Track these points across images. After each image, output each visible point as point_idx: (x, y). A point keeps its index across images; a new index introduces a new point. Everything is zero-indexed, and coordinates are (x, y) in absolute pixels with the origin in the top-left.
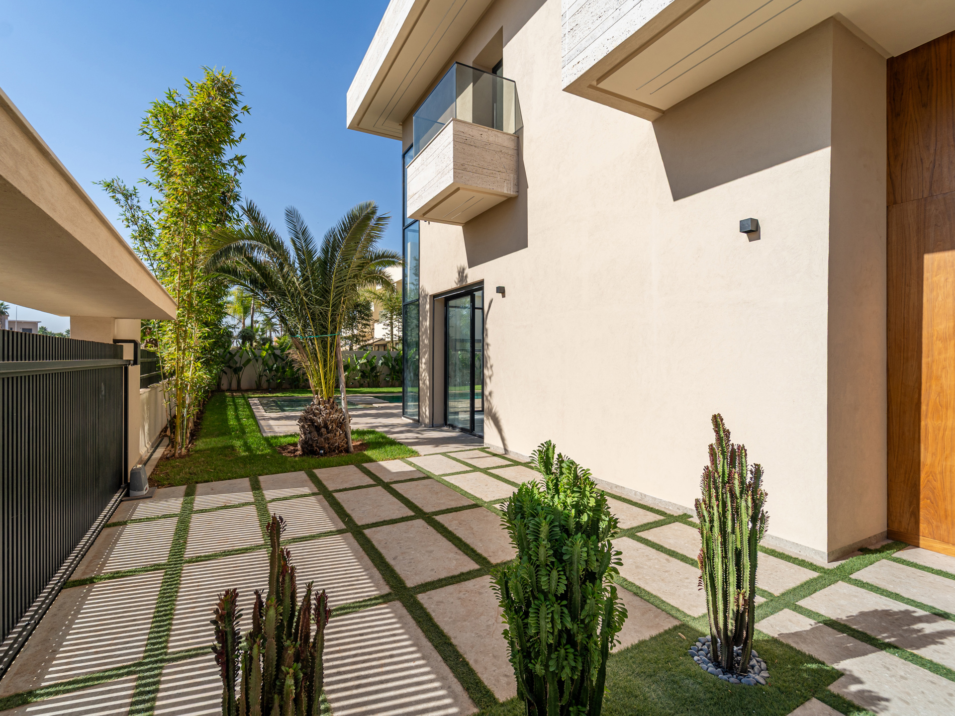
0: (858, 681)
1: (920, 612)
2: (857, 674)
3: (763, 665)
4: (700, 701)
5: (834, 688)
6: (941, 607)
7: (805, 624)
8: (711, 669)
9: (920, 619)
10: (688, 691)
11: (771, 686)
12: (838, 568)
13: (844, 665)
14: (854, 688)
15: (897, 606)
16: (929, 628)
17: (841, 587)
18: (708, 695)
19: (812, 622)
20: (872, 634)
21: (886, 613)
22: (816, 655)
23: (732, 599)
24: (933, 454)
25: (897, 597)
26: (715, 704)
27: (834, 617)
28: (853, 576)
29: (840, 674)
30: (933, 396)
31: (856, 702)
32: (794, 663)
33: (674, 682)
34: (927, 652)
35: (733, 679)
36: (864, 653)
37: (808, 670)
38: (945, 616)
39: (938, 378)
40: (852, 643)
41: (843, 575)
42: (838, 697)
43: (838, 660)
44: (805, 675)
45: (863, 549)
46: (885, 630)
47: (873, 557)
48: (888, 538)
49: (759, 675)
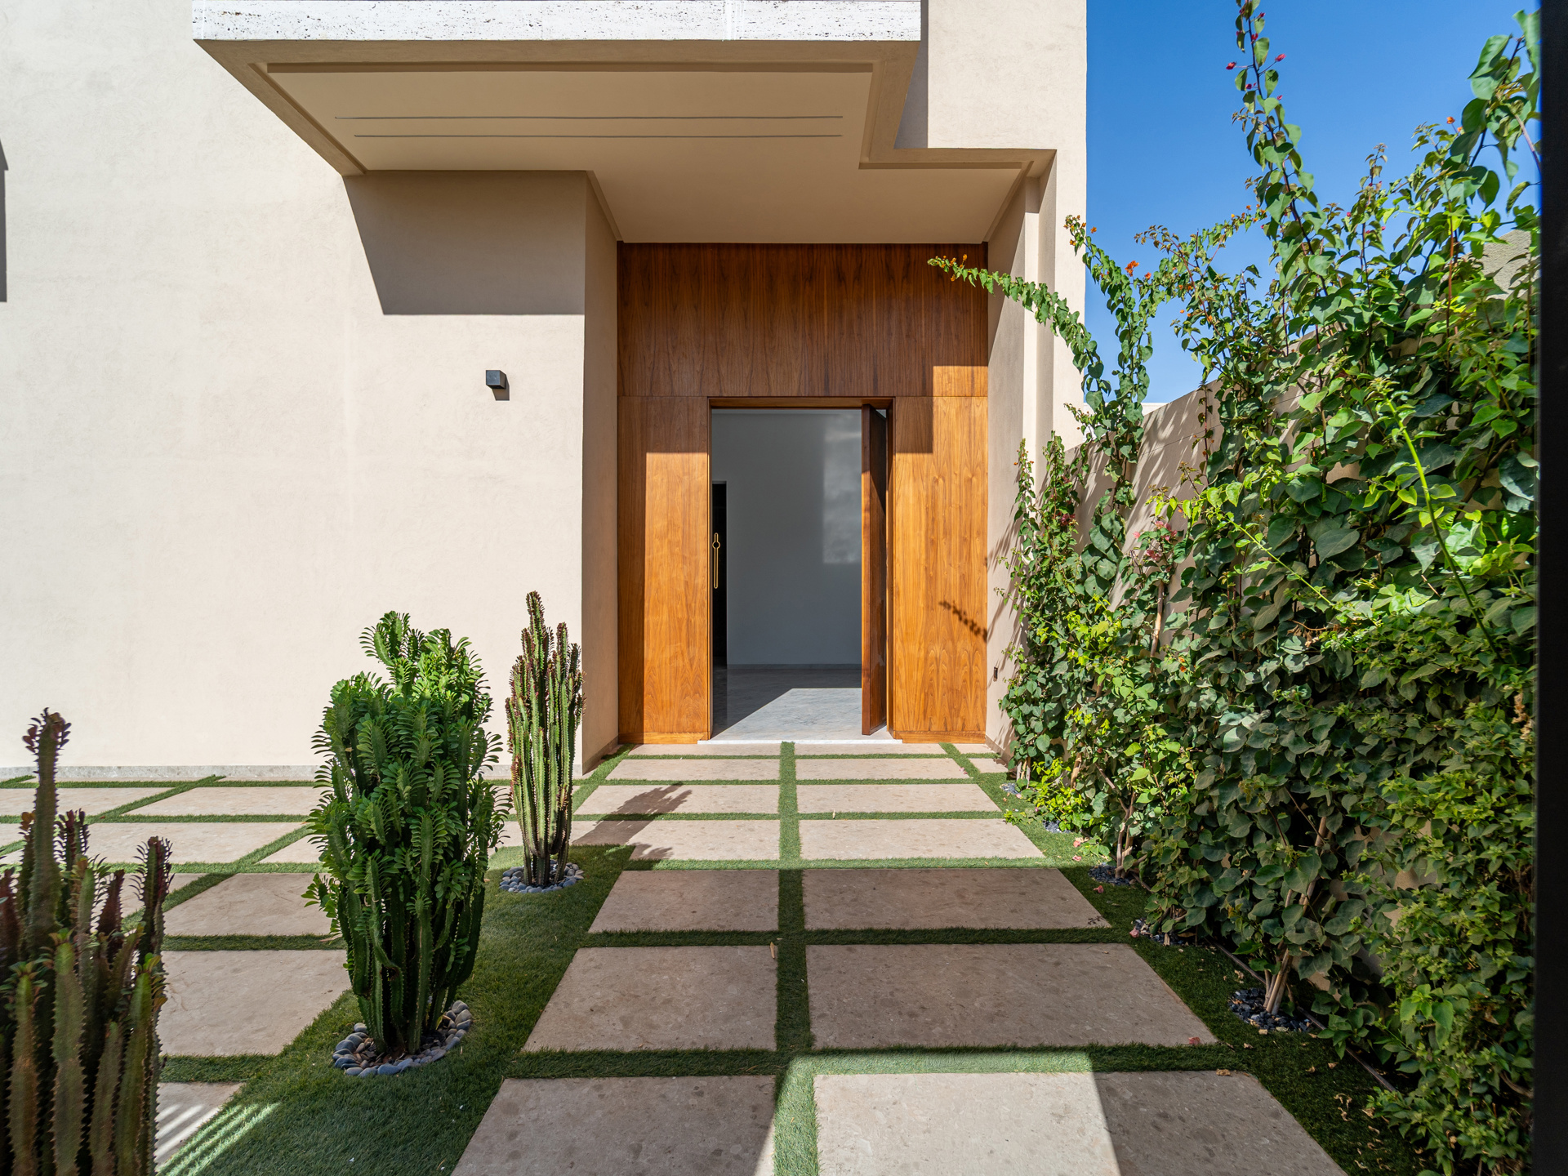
0: (647, 846)
1: (664, 787)
2: (644, 842)
3: (575, 866)
4: (537, 916)
5: (634, 857)
6: (675, 779)
7: (590, 826)
8: (531, 889)
9: (666, 792)
10: (522, 915)
11: (589, 877)
12: (593, 777)
13: (632, 841)
14: (646, 852)
15: (648, 789)
16: (674, 795)
17: (602, 790)
18: (543, 908)
19: (594, 822)
20: (642, 812)
21: (643, 796)
22: (610, 842)
23: (553, 799)
24: (654, 649)
25: (644, 782)
26: (552, 911)
27: (609, 812)
28: (608, 778)
29: (633, 847)
30: (653, 592)
31: (653, 858)
32: (598, 854)
33: (503, 915)
34: (680, 810)
35: (556, 887)
36: (642, 828)
37: (610, 854)
38: (680, 784)
39: (657, 575)
40: (630, 825)
41: (601, 780)
42: (640, 861)
43: (627, 840)
44: (611, 859)
45: (605, 757)
46: (648, 807)
47: (612, 761)
48: (619, 743)
49: (575, 874)
